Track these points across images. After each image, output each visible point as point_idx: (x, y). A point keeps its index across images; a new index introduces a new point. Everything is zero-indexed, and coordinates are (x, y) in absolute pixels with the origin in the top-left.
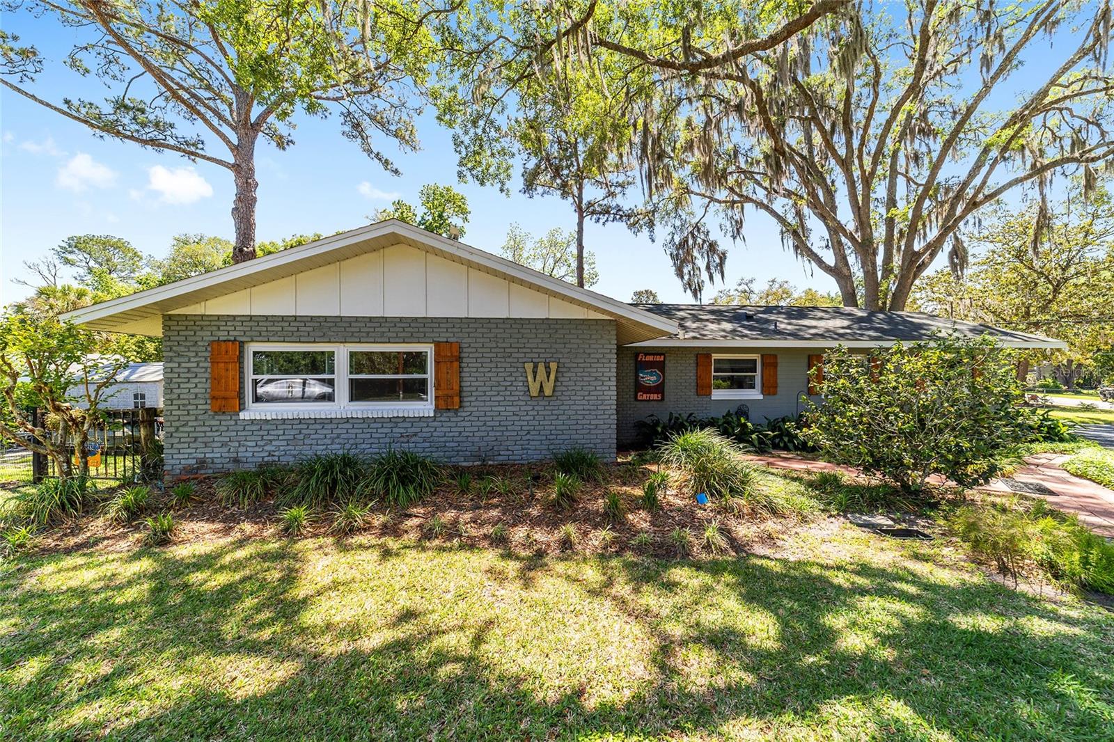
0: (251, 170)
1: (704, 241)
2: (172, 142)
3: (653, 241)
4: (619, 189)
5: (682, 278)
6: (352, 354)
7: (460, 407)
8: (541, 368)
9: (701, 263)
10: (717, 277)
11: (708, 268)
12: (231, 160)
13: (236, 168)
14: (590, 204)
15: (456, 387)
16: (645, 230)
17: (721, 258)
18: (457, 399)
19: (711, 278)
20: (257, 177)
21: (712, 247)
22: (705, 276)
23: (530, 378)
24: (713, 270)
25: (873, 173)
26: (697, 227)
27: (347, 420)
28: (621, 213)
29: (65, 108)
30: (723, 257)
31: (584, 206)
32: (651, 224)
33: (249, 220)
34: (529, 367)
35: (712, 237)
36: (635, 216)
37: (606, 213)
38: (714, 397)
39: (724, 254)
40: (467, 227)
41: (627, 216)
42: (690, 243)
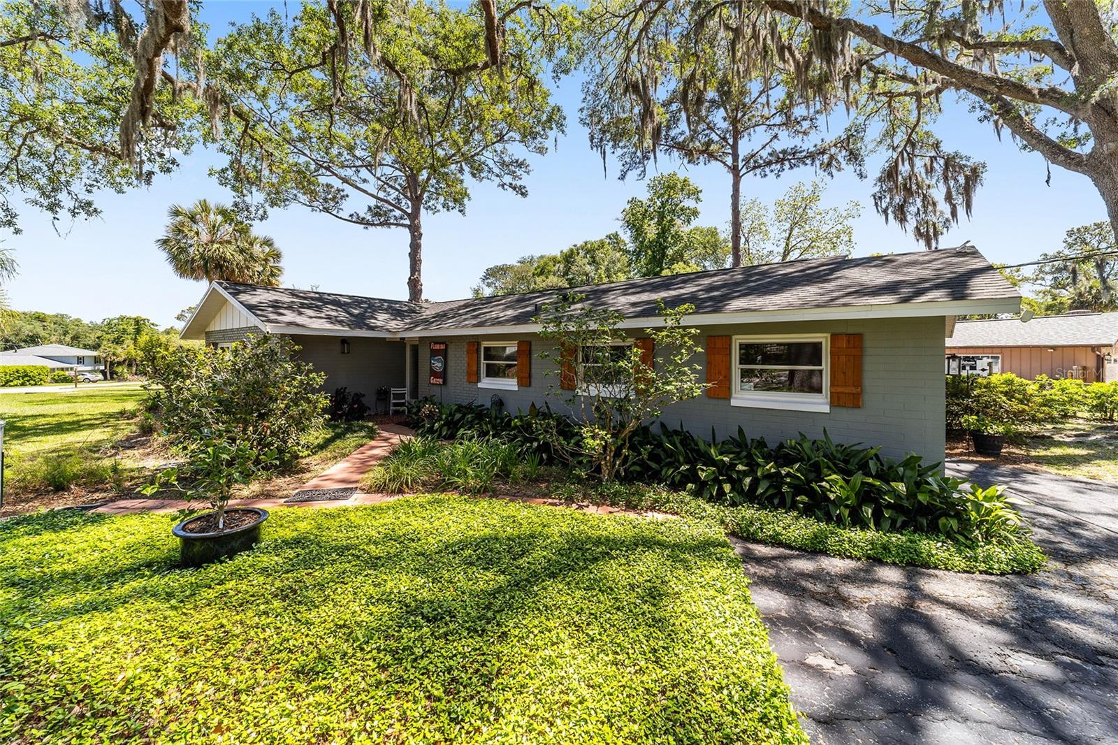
1: (933, 159)
4: (806, 124)
9: (938, 193)
10: (961, 211)
11: (949, 197)
12: (409, 222)
13: (409, 227)
14: (749, 159)
17: (967, 178)
19: (954, 214)
20: (422, 230)
21: (951, 164)
22: (945, 209)
28: (803, 155)
29: (350, 218)
30: (974, 176)
31: (741, 164)
32: (854, 157)
33: (416, 259)
35: (947, 148)
36: (823, 153)
37: (781, 161)
38: (480, 385)
39: (974, 170)
40: (700, 206)
41: (811, 156)
42: (903, 169)
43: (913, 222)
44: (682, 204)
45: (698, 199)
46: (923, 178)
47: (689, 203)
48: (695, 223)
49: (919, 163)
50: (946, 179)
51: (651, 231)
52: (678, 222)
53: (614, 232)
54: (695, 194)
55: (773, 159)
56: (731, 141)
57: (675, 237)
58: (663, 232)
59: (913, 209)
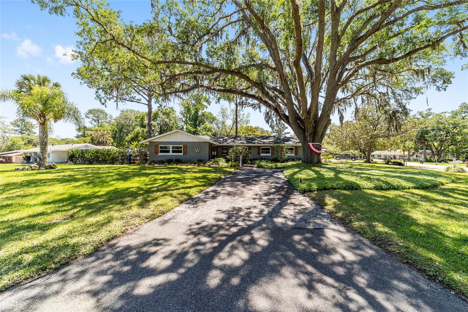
0: (151, 106)
2: (135, 100)
3: (261, 112)
5: (268, 123)
6: (172, 147)
12: (147, 103)
13: (148, 105)
14: (239, 103)
15: (186, 151)
16: (258, 109)
18: (186, 153)
23: (196, 150)
27: (171, 155)
32: (259, 107)
42: (270, 113)
43: (270, 124)
46: (272, 116)
57: (203, 115)
58: (196, 112)
59: (270, 121)
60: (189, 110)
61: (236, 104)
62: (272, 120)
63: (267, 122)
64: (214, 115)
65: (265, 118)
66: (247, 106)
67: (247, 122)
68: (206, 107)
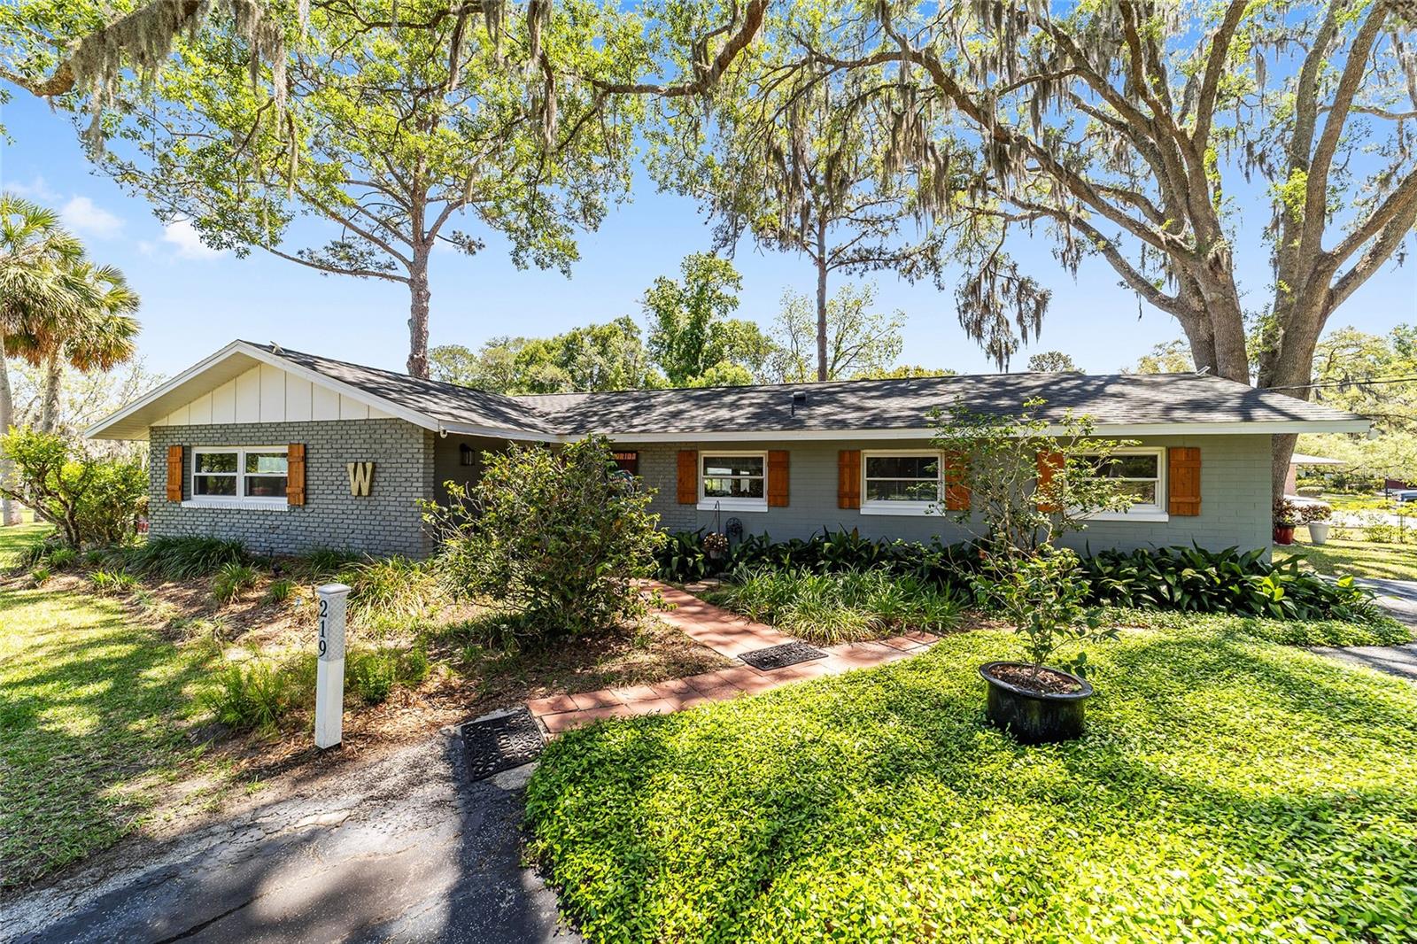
0: (424, 282)
1: (1010, 280)
3: (940, 288)
4: (888, 225)
5: (979, 336)
6: (250, 458)
7: (305, 503)
8: (360, 466)
9: (1010, 314)
10: (1031, 333)
11: (1020, 319)
12: (408, 275)
13: (411, 282)
14: (835, 254)
15: (302, 485)
16: (928, 276)
17: (1037, 303)
18: (302, 496)
19: (1024, 335)
20: (430, 288)
21: (1024, 287)
22: (1016, 330)
23: (352, 478)
24: (1028, 321)
25: (1202, 132)
26: (993, 260)
27: (239, 511)
28: (887, 257)
29: (299, 257)
30: (1042, 303)
31: (827, 257)
32: (934, 265)
33: (420, 329)
34: (351, 466)
35: (1022, 273)
36: (906, 257)
37: (864, 260)
38: (699, 507)
39: (1043, 296)
40: (740, 296)
41: (897, 260)
42: (985, 286)
43: (987, 339)
44: (718, 292)
45: (738, 287)
46: (999, 298)
47: (727, 291)
48: (732, 315)
49: (999, 282)
50: (1019, 302)
51: (683, 318)
52: (714, 311)
53: (624, 316)
54: (735, 280)
55: (856, 257)
56: (817, 229)
57: (717, 331)
58: (698, 323)
59: (987, 327)
60: (667, 319)
61: (820, 262)
62: (1001, 321)
63: (976, 329)
64: (763, 333)
65: (962, 311)
66: (871, 265)
67: (892, 347)
68: (734, 303)
